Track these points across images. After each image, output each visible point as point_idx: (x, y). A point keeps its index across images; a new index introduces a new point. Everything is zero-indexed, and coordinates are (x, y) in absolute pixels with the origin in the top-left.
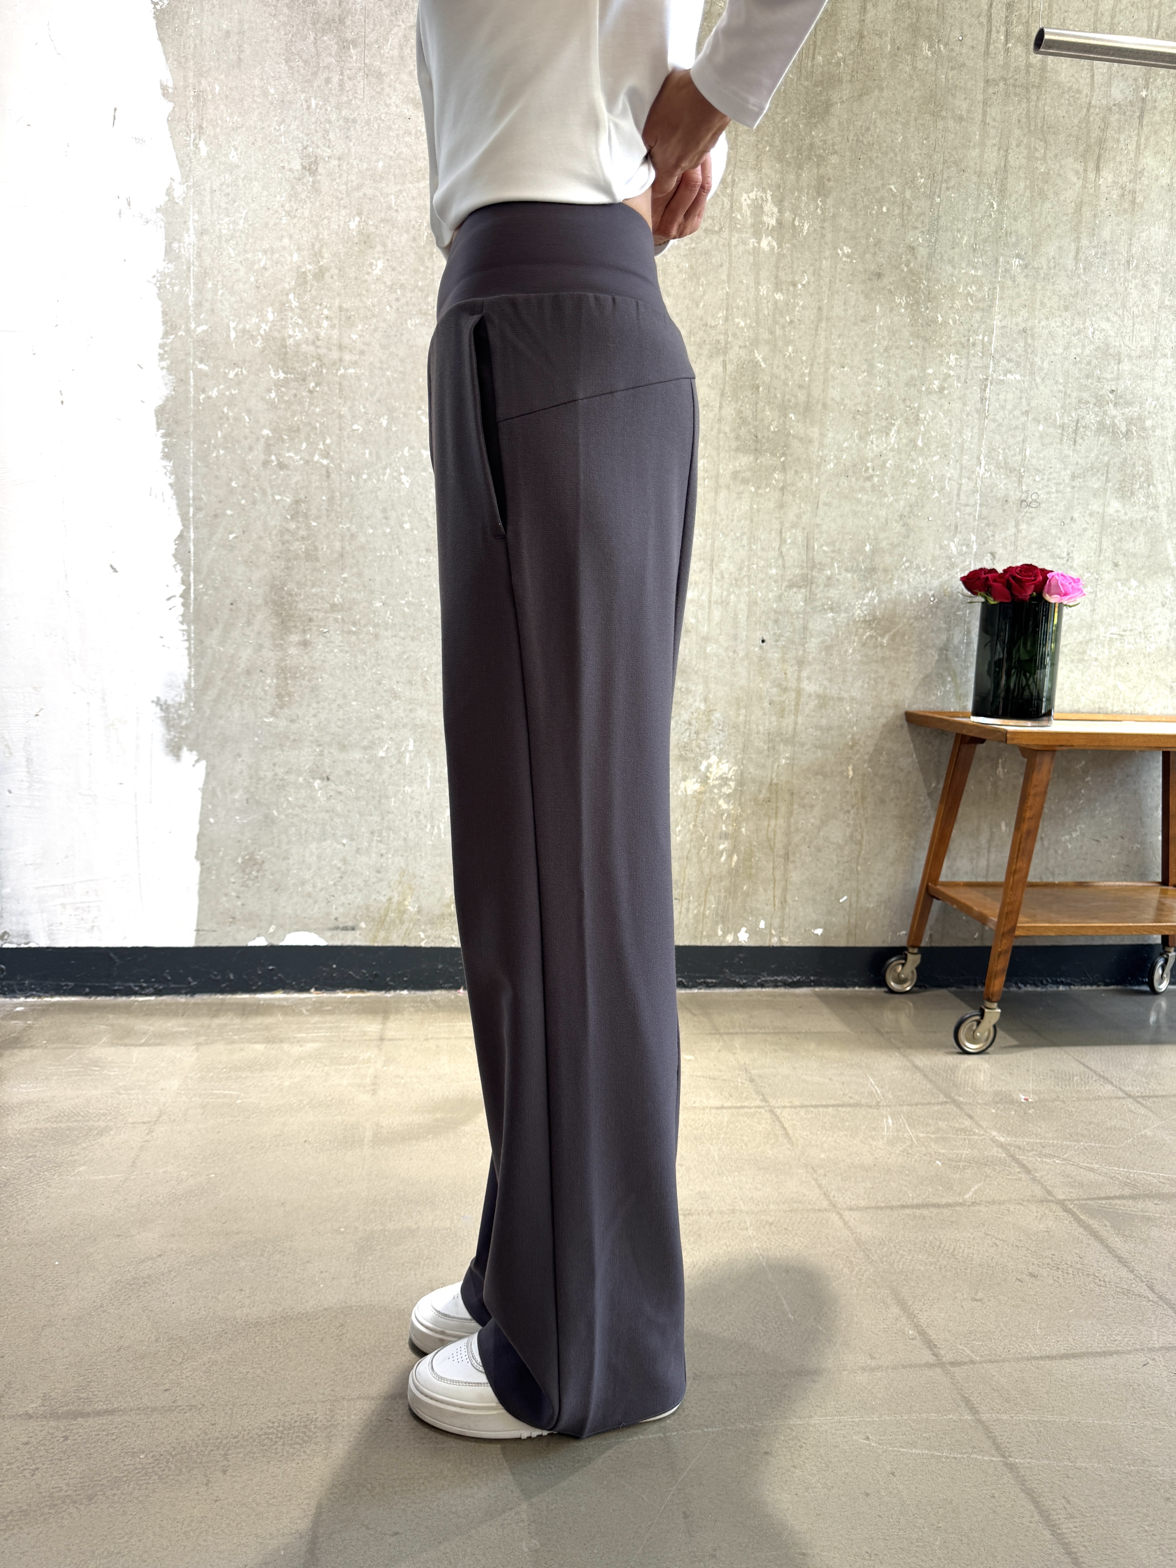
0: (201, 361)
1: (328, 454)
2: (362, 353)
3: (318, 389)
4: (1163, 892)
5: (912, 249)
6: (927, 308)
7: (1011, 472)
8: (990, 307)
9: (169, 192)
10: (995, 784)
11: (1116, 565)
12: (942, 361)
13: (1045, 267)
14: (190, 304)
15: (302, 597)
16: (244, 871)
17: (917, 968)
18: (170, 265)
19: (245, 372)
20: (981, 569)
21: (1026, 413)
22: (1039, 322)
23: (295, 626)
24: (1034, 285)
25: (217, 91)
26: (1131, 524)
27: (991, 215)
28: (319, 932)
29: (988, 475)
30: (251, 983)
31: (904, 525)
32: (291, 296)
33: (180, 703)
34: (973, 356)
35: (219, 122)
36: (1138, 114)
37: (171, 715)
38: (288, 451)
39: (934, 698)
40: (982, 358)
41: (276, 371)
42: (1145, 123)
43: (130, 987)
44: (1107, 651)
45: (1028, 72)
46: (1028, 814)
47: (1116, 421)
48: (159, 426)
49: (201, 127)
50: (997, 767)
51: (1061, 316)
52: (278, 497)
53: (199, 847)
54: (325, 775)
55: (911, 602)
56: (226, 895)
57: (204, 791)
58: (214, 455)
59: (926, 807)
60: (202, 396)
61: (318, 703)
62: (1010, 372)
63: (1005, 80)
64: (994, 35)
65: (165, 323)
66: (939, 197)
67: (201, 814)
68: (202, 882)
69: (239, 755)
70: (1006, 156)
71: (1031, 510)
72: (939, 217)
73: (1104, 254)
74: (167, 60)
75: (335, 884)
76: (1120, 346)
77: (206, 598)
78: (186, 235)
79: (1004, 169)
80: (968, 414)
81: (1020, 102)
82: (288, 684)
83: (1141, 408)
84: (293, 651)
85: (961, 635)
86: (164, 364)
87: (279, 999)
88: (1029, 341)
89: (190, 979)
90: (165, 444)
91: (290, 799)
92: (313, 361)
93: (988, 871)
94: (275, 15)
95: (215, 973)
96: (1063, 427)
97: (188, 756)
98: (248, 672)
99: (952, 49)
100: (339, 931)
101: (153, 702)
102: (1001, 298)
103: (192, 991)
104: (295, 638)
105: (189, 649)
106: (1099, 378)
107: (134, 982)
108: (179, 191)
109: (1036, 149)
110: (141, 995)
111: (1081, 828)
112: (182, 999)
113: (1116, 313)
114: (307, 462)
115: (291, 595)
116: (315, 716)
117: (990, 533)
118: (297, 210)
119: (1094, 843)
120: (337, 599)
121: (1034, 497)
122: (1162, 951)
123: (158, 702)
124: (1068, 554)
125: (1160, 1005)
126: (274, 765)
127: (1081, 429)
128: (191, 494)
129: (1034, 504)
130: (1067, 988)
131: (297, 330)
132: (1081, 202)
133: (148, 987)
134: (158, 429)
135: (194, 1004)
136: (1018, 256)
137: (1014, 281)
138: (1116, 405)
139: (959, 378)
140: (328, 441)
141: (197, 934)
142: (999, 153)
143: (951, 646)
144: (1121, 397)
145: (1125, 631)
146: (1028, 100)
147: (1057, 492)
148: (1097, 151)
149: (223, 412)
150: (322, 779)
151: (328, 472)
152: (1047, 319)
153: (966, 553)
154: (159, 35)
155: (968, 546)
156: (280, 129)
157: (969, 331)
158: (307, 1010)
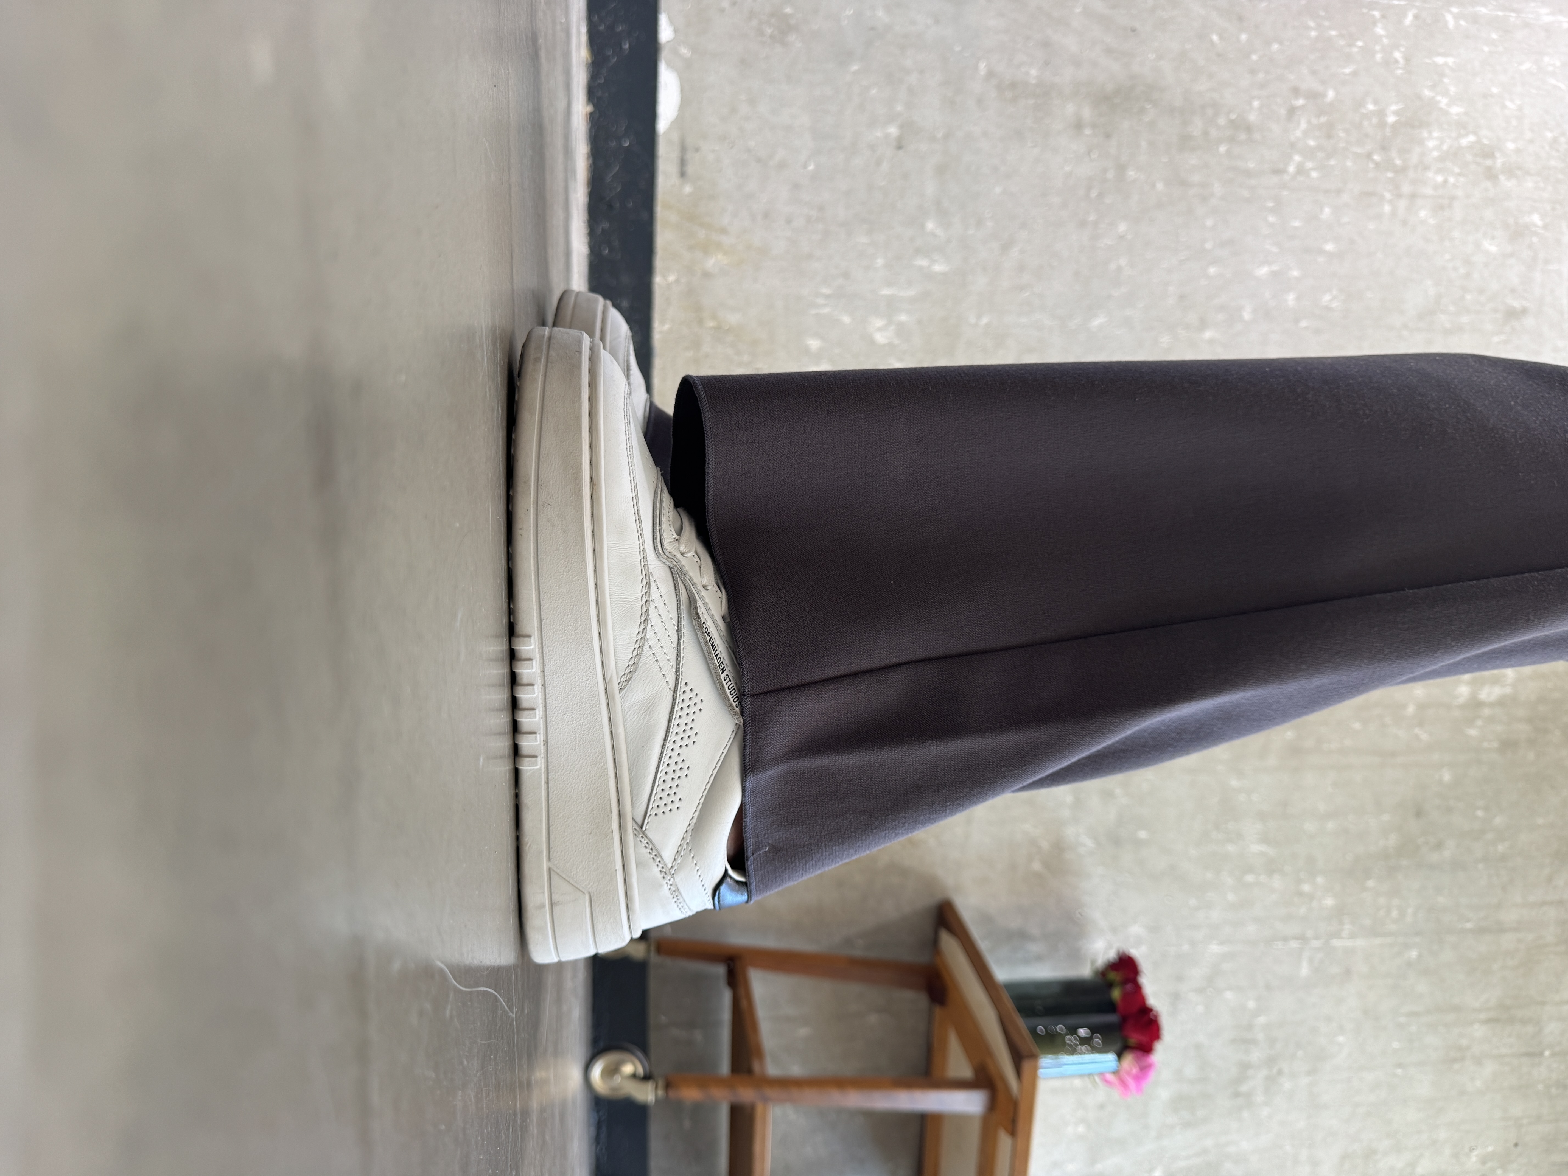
0: (1416, 17)
1: (1300, 174)
2: (1405, 223)
3: (1371, 164)
5: (1439, 846)
6: (1381, 869)
7: (1209, 979)
8: (1375, 934)
12: (1328, 890)
13: (1406, 984)
15: (1136, 127)
16: (772, 14)
19: (1399, 72)
21: (1267, 987)
22: (1355, 986)
23: (1101, 114)
24: (1390, 976)
28: (678, 122)
29: (1208, 954)
32: (1472, 138)
34: (1329, 923)
36: (1530, 1051)
38: (1309, 122)
40: (1327, 932)
41: (1396, 113)
42: (1522, 1058)
47: (1250, 1081)
51: (1358, 1007)
52: (1256, 104)
54: (904, 142)
55: (1077, 888)
58: (1311, 24)
60: (1377, 14)
61: (1002, 139)
69: (937, 21)
70: (1510, 930)
72: (1465, 870)
75: (748, 150)
76: (1324, 1072)
79: (1501, 929)
80: (1271, 925)
82: (1028, 99)
83: (1261, 1103)
84: (1070, 108)
88: (1338, 979)
91: (874, 90)
92: (1401, 161)
96: (1250, 1026)
98: (1046, 44)
100: (681, 152)
102: (1381, 944)
104: (1087, 113)
106: (1294, 1056)
109: (1513, 958)
113: (1355, 1061)
114: (1293, 145)
115: (1140, 112)
116: (985, 133)
120: (1131, 174)
126: (921, 71)
127: (1245, 1047)
131: (1437, 142)
132: (1461, 1010)
137: (1396, 955)
138: (1267, 1077)
139: (1309, 911)
140: (1314, 174)
142: (1515, 922)
144: (1274, 1081)
146: (1557, 944)
148: (1504, 1018)
149: (1357, 40)
150: (899, 139)
151: (1280, 171)
152: (1358, 994)
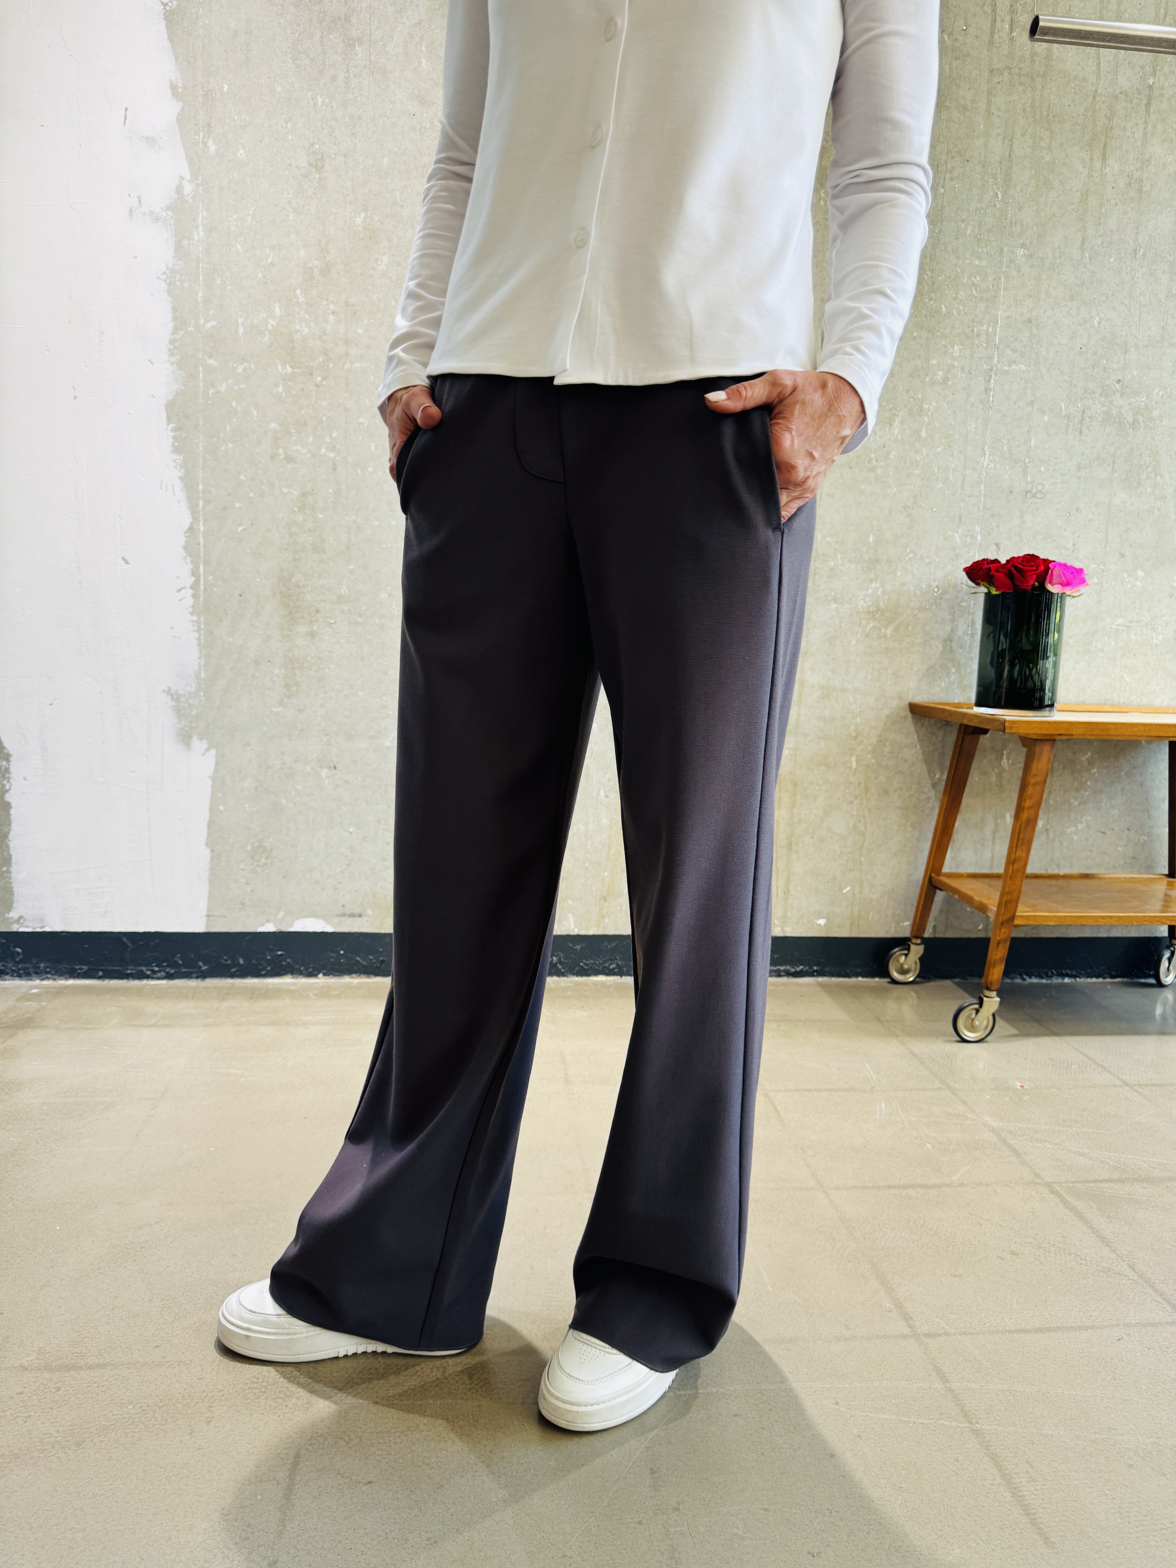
0: (210, 356)
1: (335, 447)
2: (368, 347)
3: (324, 383)
4: (1170, 884)
6: (931, 299)
7: (1015, 462)
8: (995, 297)
9: (179, 189)
10: (999, 776)
11: (1123, 556)
12: (945, 352)
13: (1050, 256)
14: (200, 300)
15: (309, 589)
16: (253, 858)
17: (920, 959)
18: (179, 262)
19: (253, 367)
20: (984, 560)
21: (1031, 403)
22: (1044, 312)
23: (302, 617)
24: (1040, 275)
25: (225, 90)
26: (1138, 515)
27: (995, 205)
28: (326, 918)
29: (992, 465)
30: (260, 967)
31: (908, 516)
32: (298, 292)
33: (190, 693)
34: (978, 346)
35: (227, 120)
36: (1145, 101)
37: (182, 705)
38: (296, 445)
39: (938, 689)
40: (986, 348)
41: (284, 366)
42: (1151, 111)
43: (142, 971)
44: (1113, 643)
45: (1033, 61)
46: (1028, 803)
47: (1123, 411)
48: (169, 420)
49: (209, 126)
50: (1002, 758)
51: (1066, 306)
52: (285, 490)
53: (209, 834)
54: (332, 765)
55: (915, 593)
56: (236, 881)
57: (214, 778)
58: (223, 448)
59: (929, 798)
60: (212, 391)
61: (325, 693)
62: (1015, 362)
63: (1010, 69)
64: (998, 24)
65: (175, 319)
66: (943, 187)
67: (212, 802)
68: (212, 869)
69: (248, 744)
70: (1011, 146)
71: (1036, 500)
72: (943, 207)
73: (1111, 243)
74: (177, 59)
75: (342, 872)
76: (1127, 335)
77: (215, 589)
78: (195, 233)
79: (1009, 158)
80: (972, 406)
81: (1024, 91)
82: (295, 674)
83: (1148, 398)
84: (300, 641)
85: (965, 626)
86: (174, 359)
87: (287, 984)
88: (1034, 331)
89: (201, 964)
90: (175, 438)
91: (298, 787)
92: (320, 356)
93: (992, 862)
94: (282, 14)
95: (226, 958)
96: (1068, 417)
97: (199, 745)
98: (257, 662)
99: (956, 39)
100: (346, 918)
101: (164, 691)
102: (1006, 289)
103: (203, 976)
104: (302, 629)
105: (199, 639)
106: (1105, 368)
107: (146, 966)
108: (188, 188)
109: (1041, 138)
110: (153, 978)
111: (1086, 820)
112: (193, 983)
113: (1122, 303)
114: (314, 455)
115: (298, 586)
116: (322, 705)
117: (994, 524)
118: (304, 206)
119: (1100, 834)
120: (344, 591)
121: (1039, 487)
122: (1168, 944)
123: (169, 692)
124: (1074, 545)
125: (1166, 998)
126: (283, 754)
127: (1087, 420)
128: (201, 487)
129: (1038, 495)
130: (1073, 980)
131: (304, 325)
132: (1088, 191)
133: (160, 971)
134: (169, 423)
135: (204, 988)
136: (1023, 246)
137: (1019, 271)
138: (1122, 394)
139: (963, 369)
140: (334, 435)
141: (208, 920)
142: (1003, 143)
143: (956, 637)
144: (1128, 387)
145: (1132, 622)
146: (1033, 89)
147: (1063, 482)
148: (1103, 139)
149: (232, 406)
150: (329, 768)
151: (334, 465)
152: (1053, 308)
153: (970, 544)
154: (169, 35)
155: (972, 537)
156: (287, 127)
157: (973, 322)
158: (314, 995)
